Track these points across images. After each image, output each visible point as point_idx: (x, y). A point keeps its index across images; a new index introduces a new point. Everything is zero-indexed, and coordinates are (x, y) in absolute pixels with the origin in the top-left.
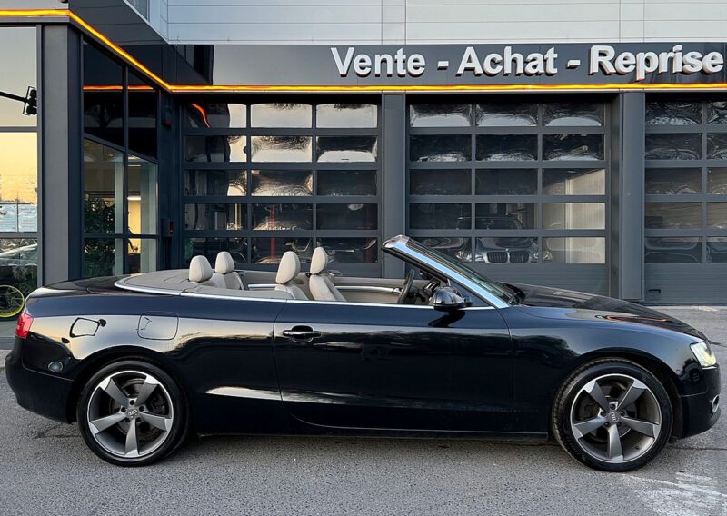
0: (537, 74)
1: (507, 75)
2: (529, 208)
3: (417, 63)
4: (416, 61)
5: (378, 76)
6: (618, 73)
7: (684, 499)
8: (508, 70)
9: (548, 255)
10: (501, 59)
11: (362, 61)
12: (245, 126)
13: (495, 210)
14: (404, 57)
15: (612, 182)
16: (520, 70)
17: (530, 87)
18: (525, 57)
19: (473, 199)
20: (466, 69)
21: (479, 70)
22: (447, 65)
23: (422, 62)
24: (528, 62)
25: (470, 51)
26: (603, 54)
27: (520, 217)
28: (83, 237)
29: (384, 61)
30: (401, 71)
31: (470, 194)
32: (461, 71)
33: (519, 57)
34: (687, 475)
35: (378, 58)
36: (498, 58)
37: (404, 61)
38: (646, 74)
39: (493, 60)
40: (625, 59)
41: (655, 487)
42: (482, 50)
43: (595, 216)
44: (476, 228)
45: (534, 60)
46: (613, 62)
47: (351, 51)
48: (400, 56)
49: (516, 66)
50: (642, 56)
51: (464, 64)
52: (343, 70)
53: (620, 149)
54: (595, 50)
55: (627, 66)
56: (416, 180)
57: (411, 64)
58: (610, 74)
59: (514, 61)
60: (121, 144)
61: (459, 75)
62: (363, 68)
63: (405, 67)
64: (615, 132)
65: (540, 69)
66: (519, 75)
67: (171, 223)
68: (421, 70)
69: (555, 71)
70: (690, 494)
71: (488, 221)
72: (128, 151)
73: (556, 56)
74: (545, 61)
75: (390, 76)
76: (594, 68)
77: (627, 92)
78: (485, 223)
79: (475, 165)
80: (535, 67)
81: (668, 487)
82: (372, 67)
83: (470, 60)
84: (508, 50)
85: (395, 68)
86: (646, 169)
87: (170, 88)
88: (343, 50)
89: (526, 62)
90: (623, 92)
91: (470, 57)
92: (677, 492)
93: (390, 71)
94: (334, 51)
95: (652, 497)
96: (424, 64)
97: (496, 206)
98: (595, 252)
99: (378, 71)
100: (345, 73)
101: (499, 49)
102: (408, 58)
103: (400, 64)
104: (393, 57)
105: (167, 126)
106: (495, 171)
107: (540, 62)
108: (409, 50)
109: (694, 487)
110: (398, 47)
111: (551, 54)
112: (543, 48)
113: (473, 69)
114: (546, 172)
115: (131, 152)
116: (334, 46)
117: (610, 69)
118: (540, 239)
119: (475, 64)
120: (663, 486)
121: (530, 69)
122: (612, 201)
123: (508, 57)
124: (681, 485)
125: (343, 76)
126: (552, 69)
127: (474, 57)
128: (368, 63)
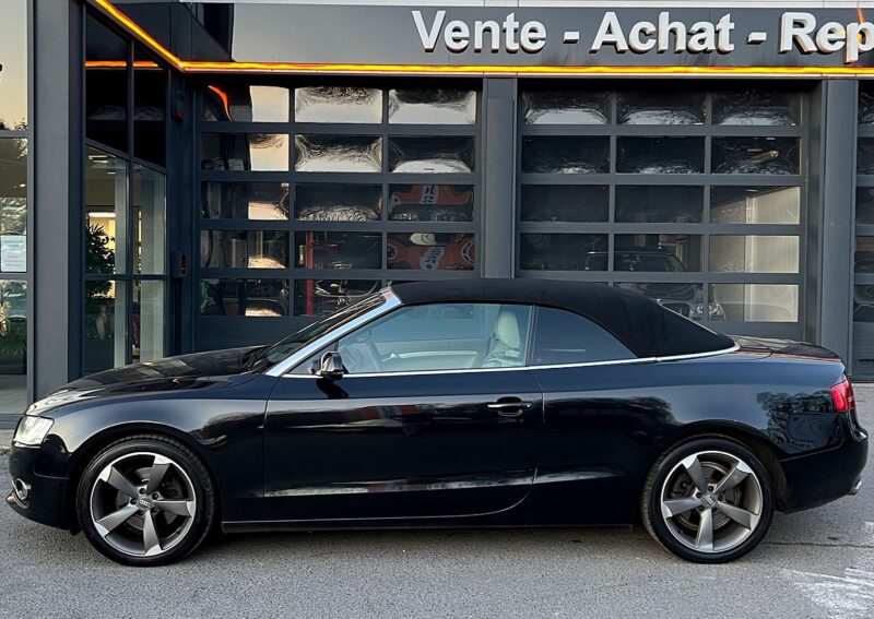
0: (705, 51)
1: (662, 52)
2: (692, 242)
3: (534, 35)
4: (533, 30)
5: (478, 51)
6: (820, 52)
7: (849, 591)
8: (664, 45)
9: (716, 309)
10: (654, 29)
11: (457, 30)
12: (287, 120)
13: (642, 243)
14: (517, 25)
15: (809, 205)
16: (681, 46)
17: (695, 69)
18: (688, 27)
19: (611, 228)
20: (604, 43)
21: (622, 46)
22: (577, 38)
23: (542, 33)
24: (692, 34)
25: (610, 18)
26: (799, 24)
27: (679, 253)
28: (84, 279)
29: (487, 30)
30: (513, 46)
31: (607, 220)
32: (596, 46)
33: (680, 27)
34: (858, 571)
35: (479, 27)
36: (650, 28)
37: (515, 31)
38: (860, 53)
39: (642, 31)
40: (830, 32)
41: (818, 580)
42: (628, 17)
43: (785, 254)
44: (615, 269)
45: (701, 31)
46: (814, 35)
47: (440, 15)
48: (510, 23)
49: (676, 39)
50: (854, 28)
51: (601, 36)
52: (428, 43)
53: (822, 159)
54: (788, 19)
55: (832, 42)
56: (530, 201)
57: (525, 36)
58: (809, 53)
59: (673, 31)
60: (125, 149)
61: (594, 52)
62: (457, 40)
63: (517, 39)
64: (815, 135)
65: (710, 45)
66: (679, 52)
67: (184, 257)
68: (540, 44)
69: (731, 47)
70: (856, 588)
71: (632, 257)
72: (133, 159)
73: (732, 26)
74: (717, 32)
75: (495, 51)
76: (787, 45)
77: (833, 79)
78: (628, 261)
79: (614, 178)
80: (702, 41)
81: (833, 581)
82: (471, 38)
83: (609, 31)
84: (664, 16)
85: (503, 40)
86: (858, 189)
87: (182, 65)
88: (429, 13)
89: (690, 34)
90: (827, 79)
91: (610, 27)
92: (842, 585)
93: (495, 45)
94: (417, 15)
95: (813, 589)
96: (544, 36)
97: (644, 239)
98: (784, 305)
99: (478, 44)
100: (431, 47)
101: (652, 14)
102: (521, 26)
103: (510, 35)
104: (501, 26)
105: (178, 120)
106: (644, 189)
107: (709, 35)
108: (524, 15)
109: (862, 582)
110: (509, 10)
111: (726, 24)
112: (713, 15)
113: (614, 44)
114: (715, 190)
115: (137, 160)
116: (416, 8)
117: (809, 46)
118: (705, 287)
119: (618, 36)
120: (828, 579)
121: (694, 45)
122: (809, 233)
123: (665, 28)
124: (848, 580)
125: (428, 51)
126: (726, 45)
127: (616, 27)
128: (465, 33)
